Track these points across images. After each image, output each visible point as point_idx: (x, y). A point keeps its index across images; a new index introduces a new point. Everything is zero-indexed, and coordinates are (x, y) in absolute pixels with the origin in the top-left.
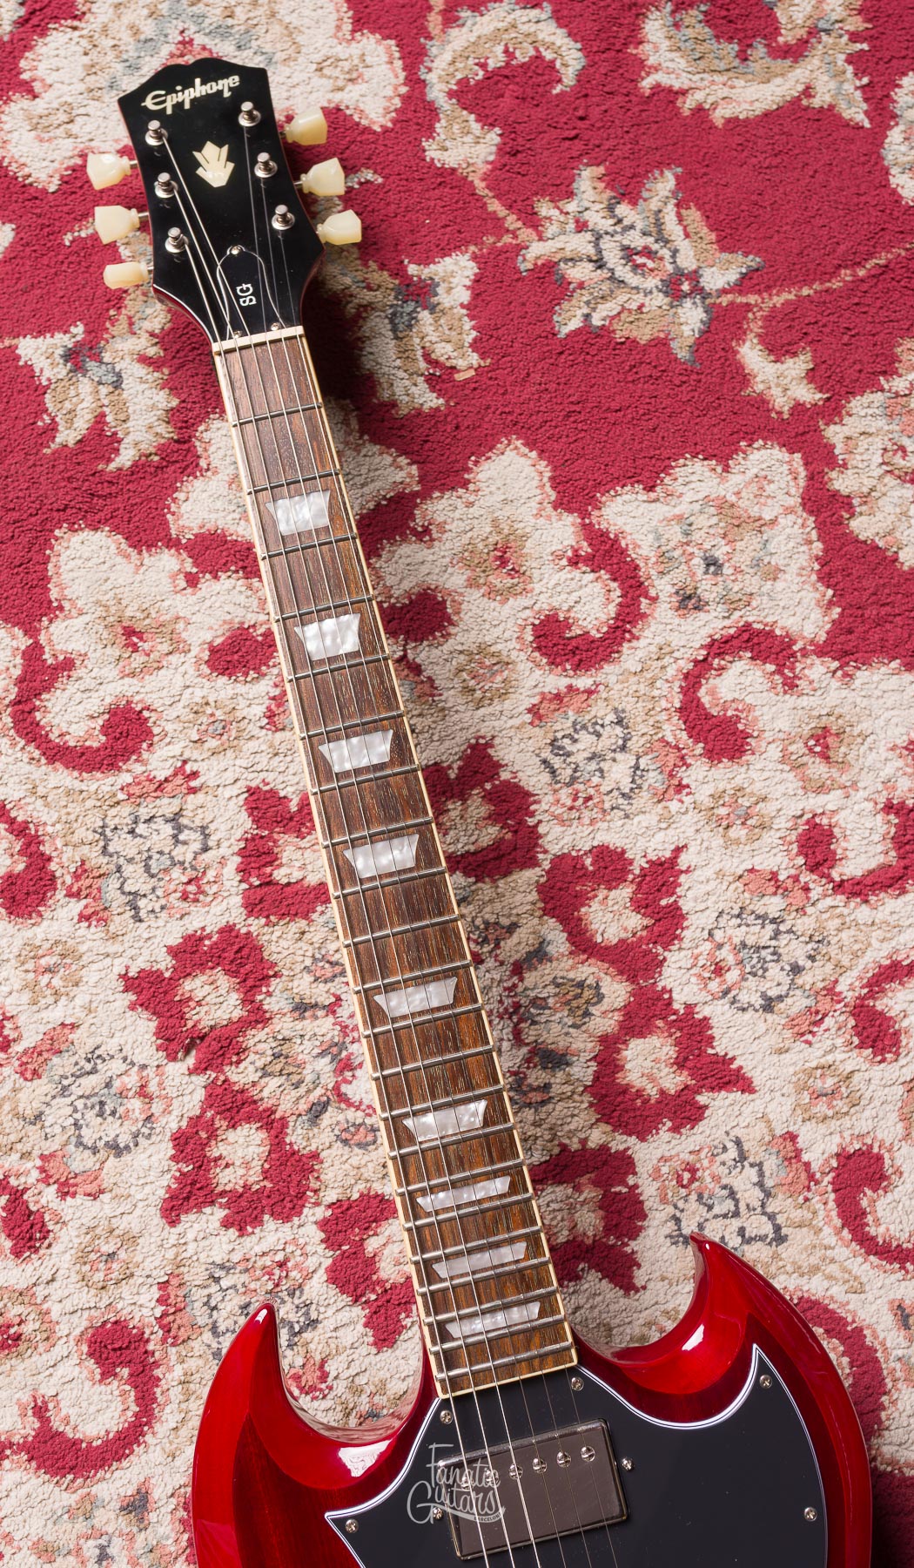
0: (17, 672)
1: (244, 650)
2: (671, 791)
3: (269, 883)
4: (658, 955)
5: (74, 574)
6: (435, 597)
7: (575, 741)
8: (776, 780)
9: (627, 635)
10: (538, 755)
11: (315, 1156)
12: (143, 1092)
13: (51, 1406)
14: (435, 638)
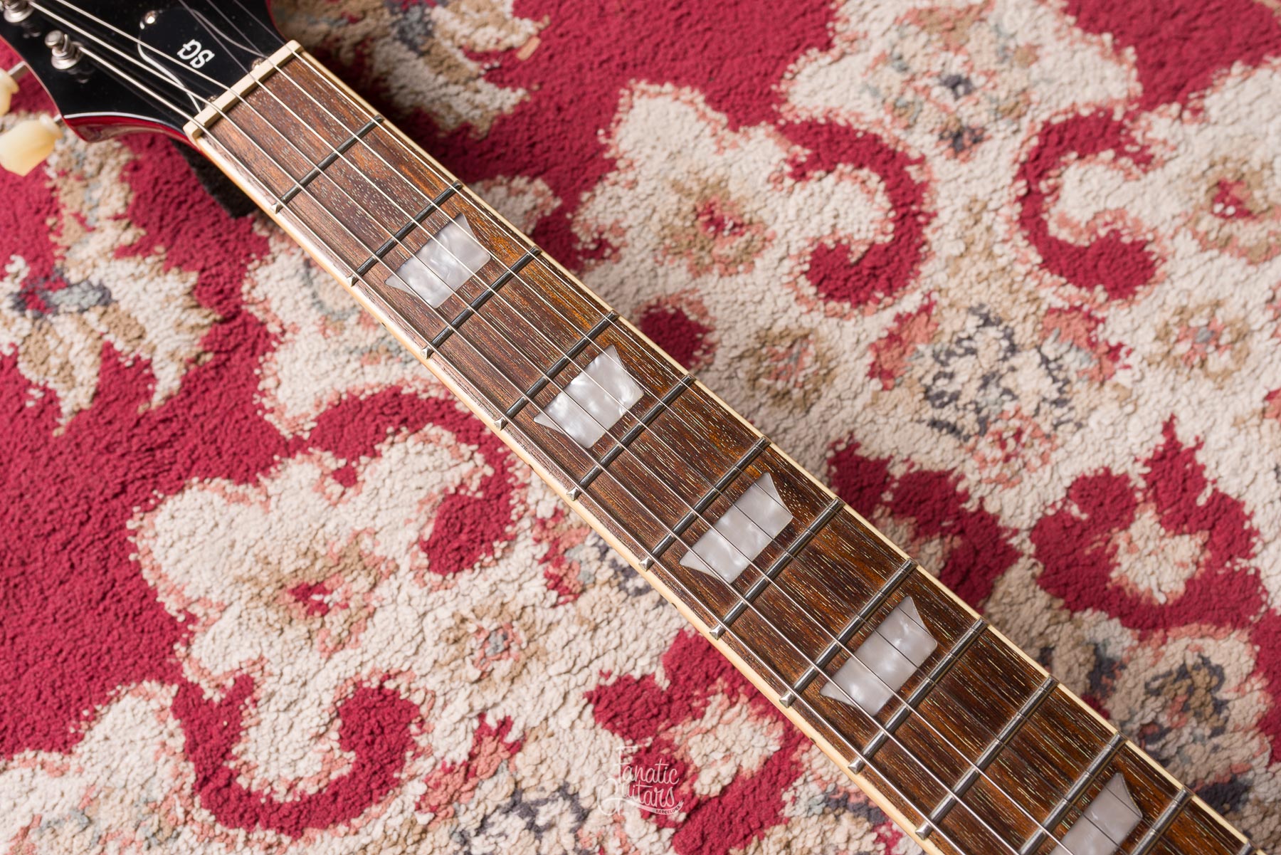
0: (179, 741)
1: (468, 521)
2: (1107, 363)
4: (1245, 570)
5: (186, 564)
6: (665, 313)
7: (951, 376)
8: (1214, 273)
9: (921, 219)
10: (920, 421)
14: (698, 360)
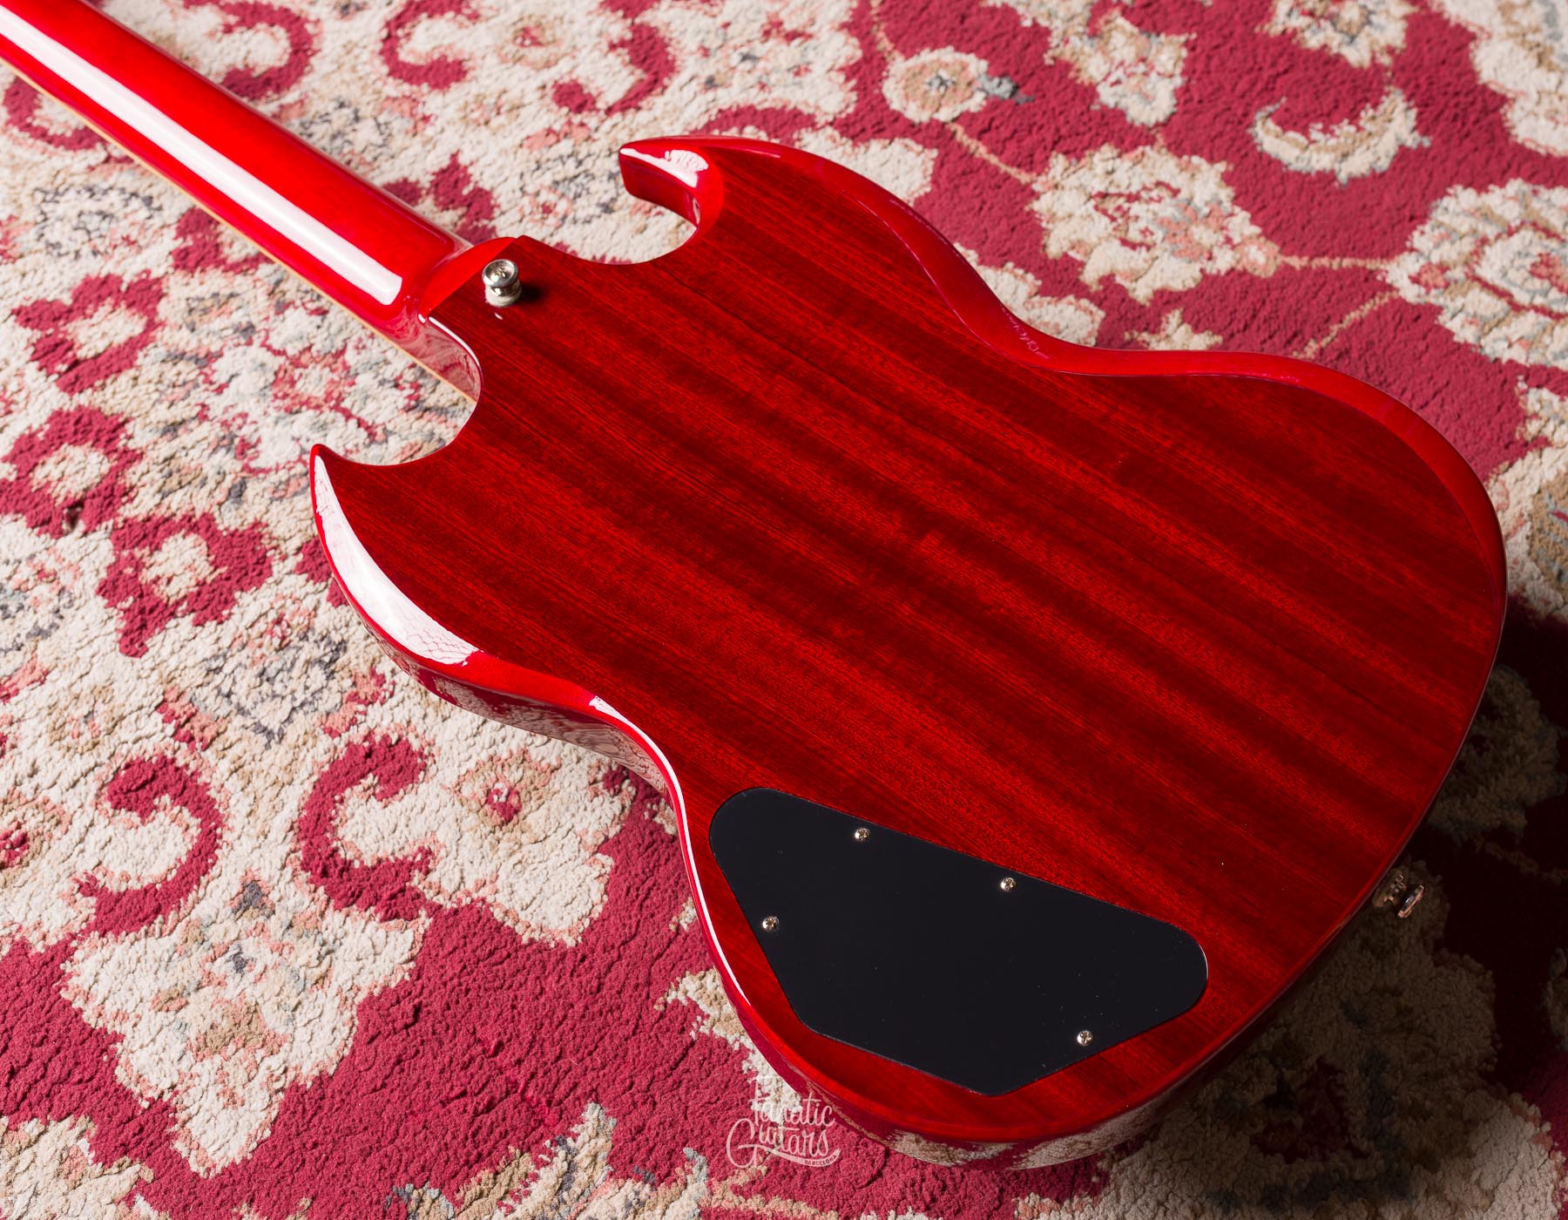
2: (420, 124)
3: (76, 363)
4: (486, 226)
7: (311, 135)
11: (256, 524)
12: (41, 574)
13: (99, 876)
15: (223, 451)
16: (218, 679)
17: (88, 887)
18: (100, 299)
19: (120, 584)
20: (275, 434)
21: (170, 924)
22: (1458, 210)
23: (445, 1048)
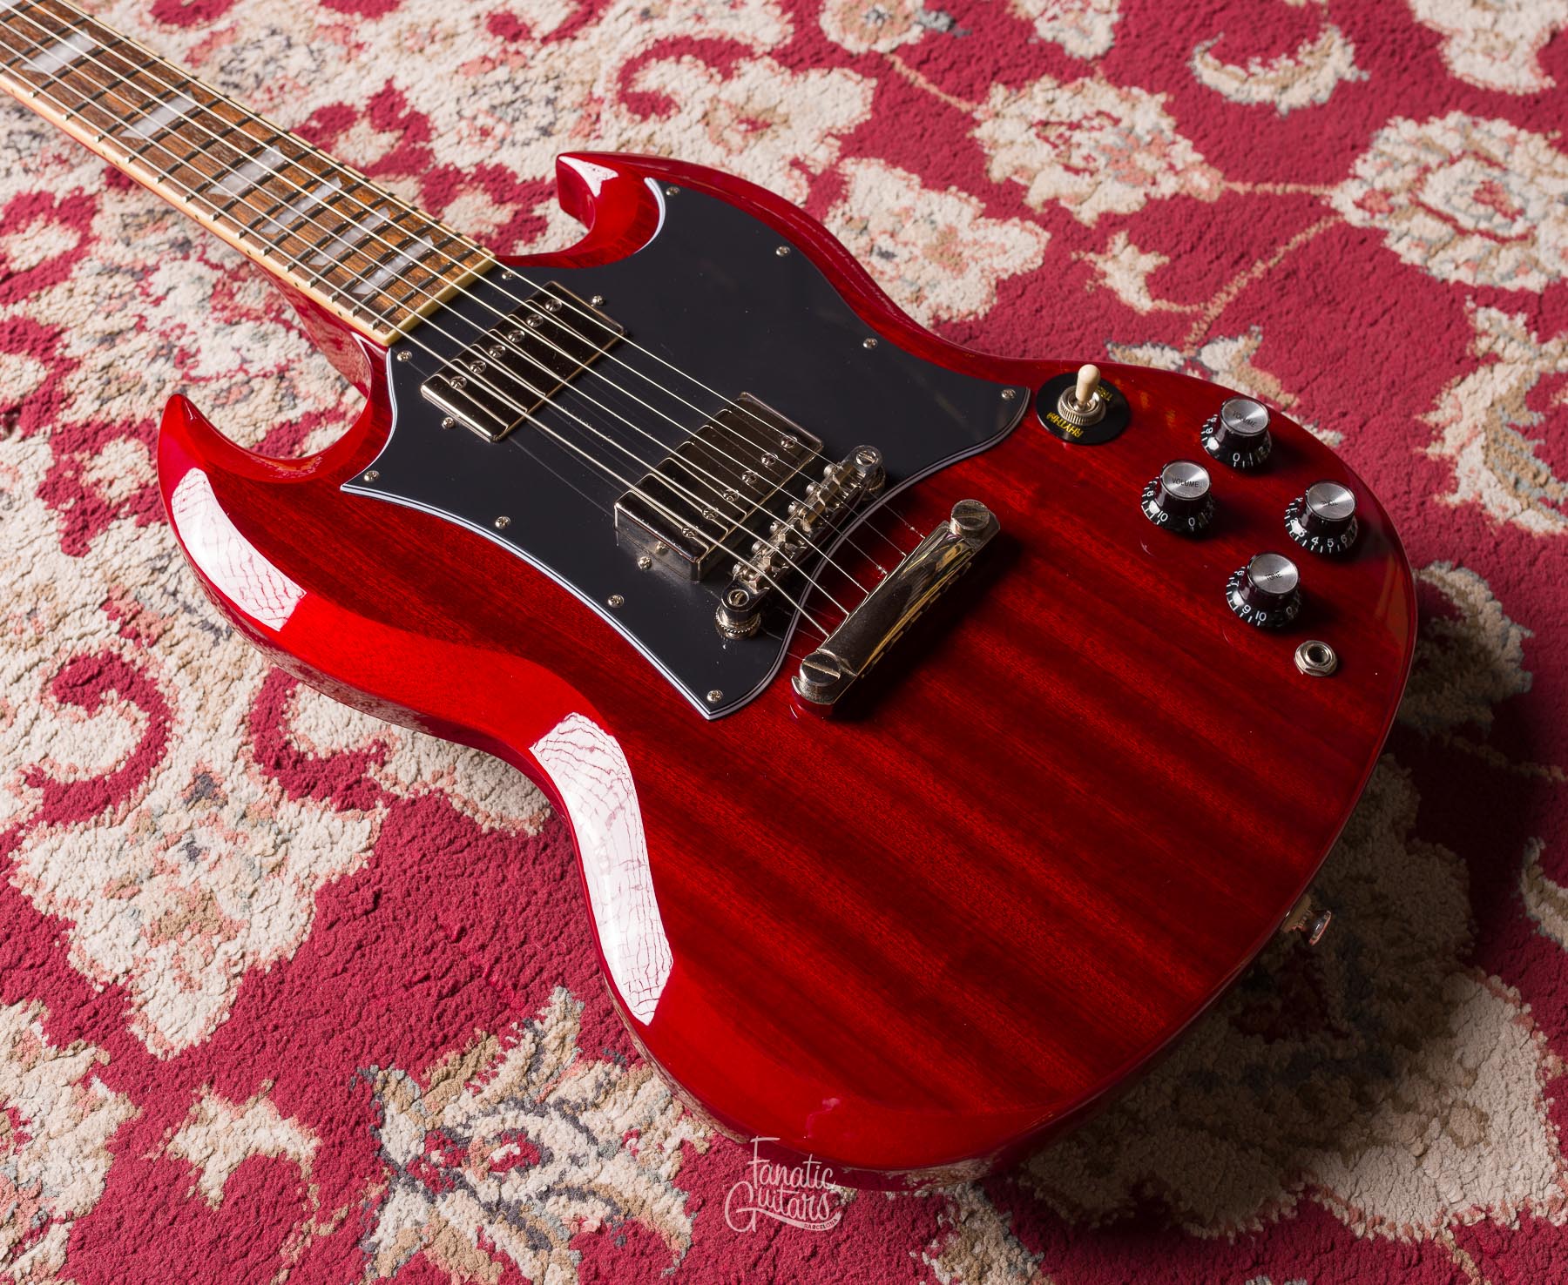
2: (354, 51)
4: (424, 148)
7: (242, 61)
13: (46, 768)
15: (162, 360)
16: (163, 578)
17: (35, 779)
18: (33, 215)
19: (61, 487)
20: (215, 344)
21: (120, 814)
22: (1400, 139)
23: (407, 933)
